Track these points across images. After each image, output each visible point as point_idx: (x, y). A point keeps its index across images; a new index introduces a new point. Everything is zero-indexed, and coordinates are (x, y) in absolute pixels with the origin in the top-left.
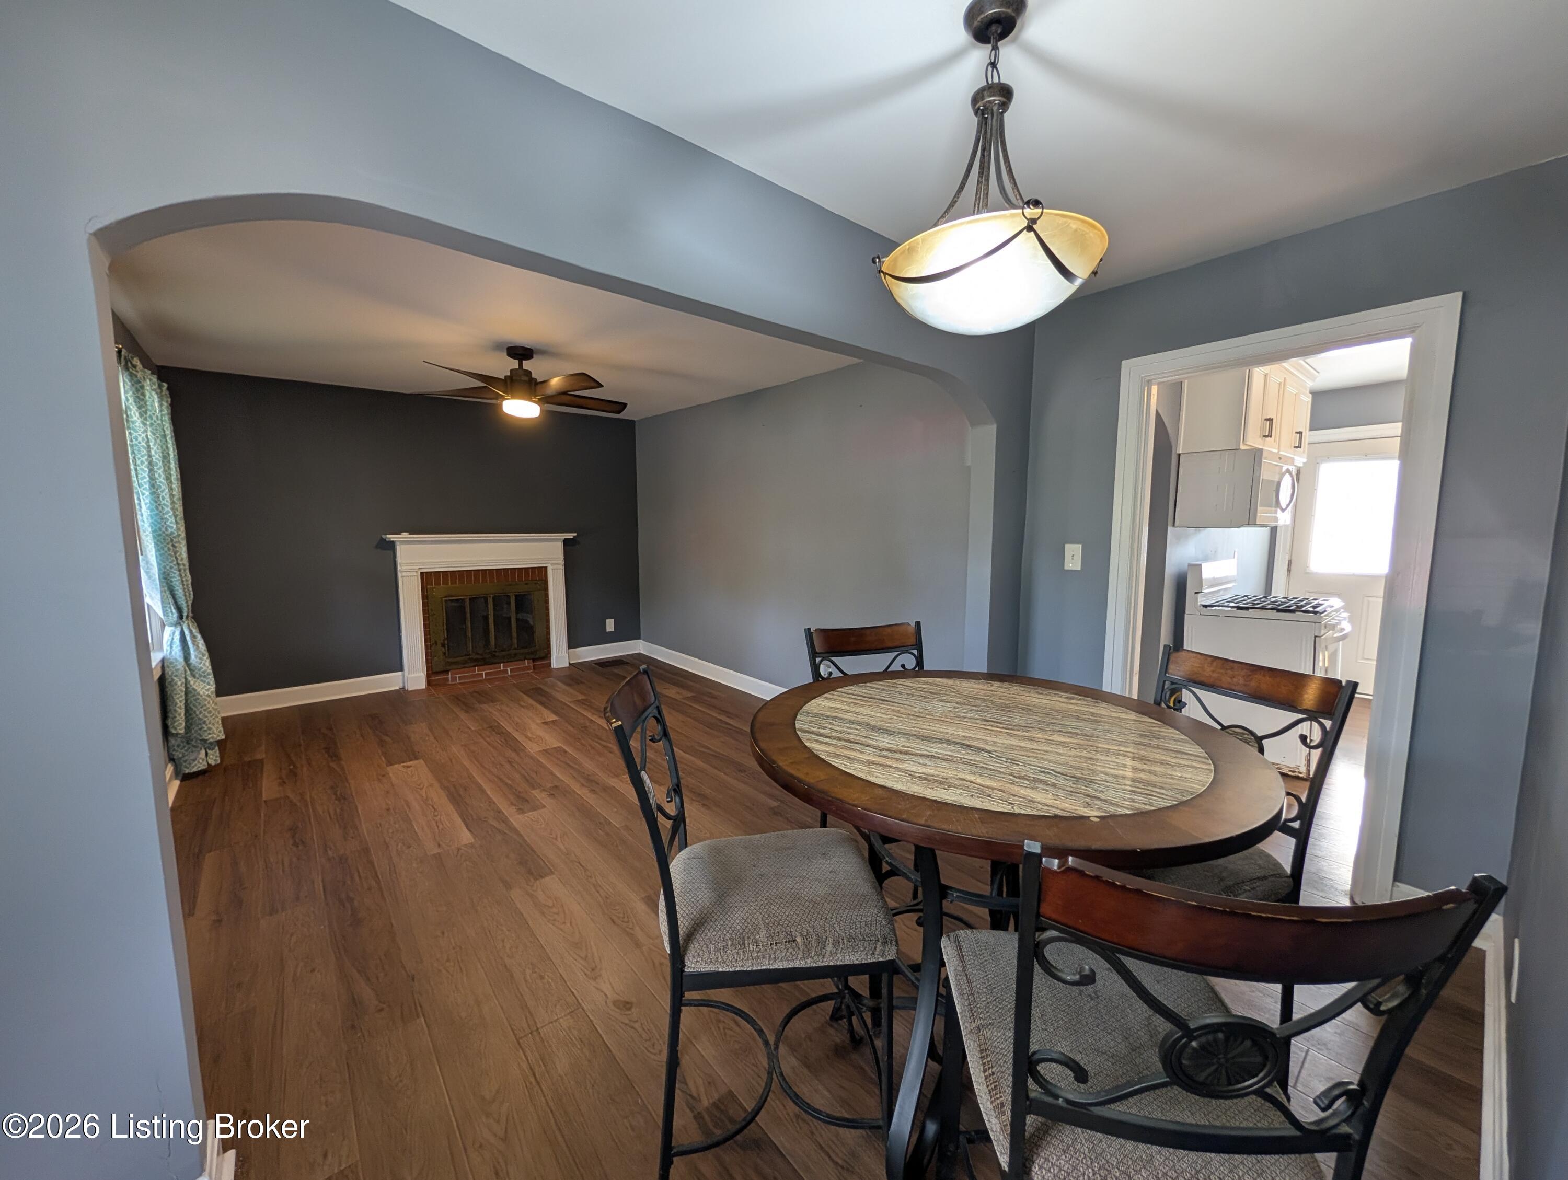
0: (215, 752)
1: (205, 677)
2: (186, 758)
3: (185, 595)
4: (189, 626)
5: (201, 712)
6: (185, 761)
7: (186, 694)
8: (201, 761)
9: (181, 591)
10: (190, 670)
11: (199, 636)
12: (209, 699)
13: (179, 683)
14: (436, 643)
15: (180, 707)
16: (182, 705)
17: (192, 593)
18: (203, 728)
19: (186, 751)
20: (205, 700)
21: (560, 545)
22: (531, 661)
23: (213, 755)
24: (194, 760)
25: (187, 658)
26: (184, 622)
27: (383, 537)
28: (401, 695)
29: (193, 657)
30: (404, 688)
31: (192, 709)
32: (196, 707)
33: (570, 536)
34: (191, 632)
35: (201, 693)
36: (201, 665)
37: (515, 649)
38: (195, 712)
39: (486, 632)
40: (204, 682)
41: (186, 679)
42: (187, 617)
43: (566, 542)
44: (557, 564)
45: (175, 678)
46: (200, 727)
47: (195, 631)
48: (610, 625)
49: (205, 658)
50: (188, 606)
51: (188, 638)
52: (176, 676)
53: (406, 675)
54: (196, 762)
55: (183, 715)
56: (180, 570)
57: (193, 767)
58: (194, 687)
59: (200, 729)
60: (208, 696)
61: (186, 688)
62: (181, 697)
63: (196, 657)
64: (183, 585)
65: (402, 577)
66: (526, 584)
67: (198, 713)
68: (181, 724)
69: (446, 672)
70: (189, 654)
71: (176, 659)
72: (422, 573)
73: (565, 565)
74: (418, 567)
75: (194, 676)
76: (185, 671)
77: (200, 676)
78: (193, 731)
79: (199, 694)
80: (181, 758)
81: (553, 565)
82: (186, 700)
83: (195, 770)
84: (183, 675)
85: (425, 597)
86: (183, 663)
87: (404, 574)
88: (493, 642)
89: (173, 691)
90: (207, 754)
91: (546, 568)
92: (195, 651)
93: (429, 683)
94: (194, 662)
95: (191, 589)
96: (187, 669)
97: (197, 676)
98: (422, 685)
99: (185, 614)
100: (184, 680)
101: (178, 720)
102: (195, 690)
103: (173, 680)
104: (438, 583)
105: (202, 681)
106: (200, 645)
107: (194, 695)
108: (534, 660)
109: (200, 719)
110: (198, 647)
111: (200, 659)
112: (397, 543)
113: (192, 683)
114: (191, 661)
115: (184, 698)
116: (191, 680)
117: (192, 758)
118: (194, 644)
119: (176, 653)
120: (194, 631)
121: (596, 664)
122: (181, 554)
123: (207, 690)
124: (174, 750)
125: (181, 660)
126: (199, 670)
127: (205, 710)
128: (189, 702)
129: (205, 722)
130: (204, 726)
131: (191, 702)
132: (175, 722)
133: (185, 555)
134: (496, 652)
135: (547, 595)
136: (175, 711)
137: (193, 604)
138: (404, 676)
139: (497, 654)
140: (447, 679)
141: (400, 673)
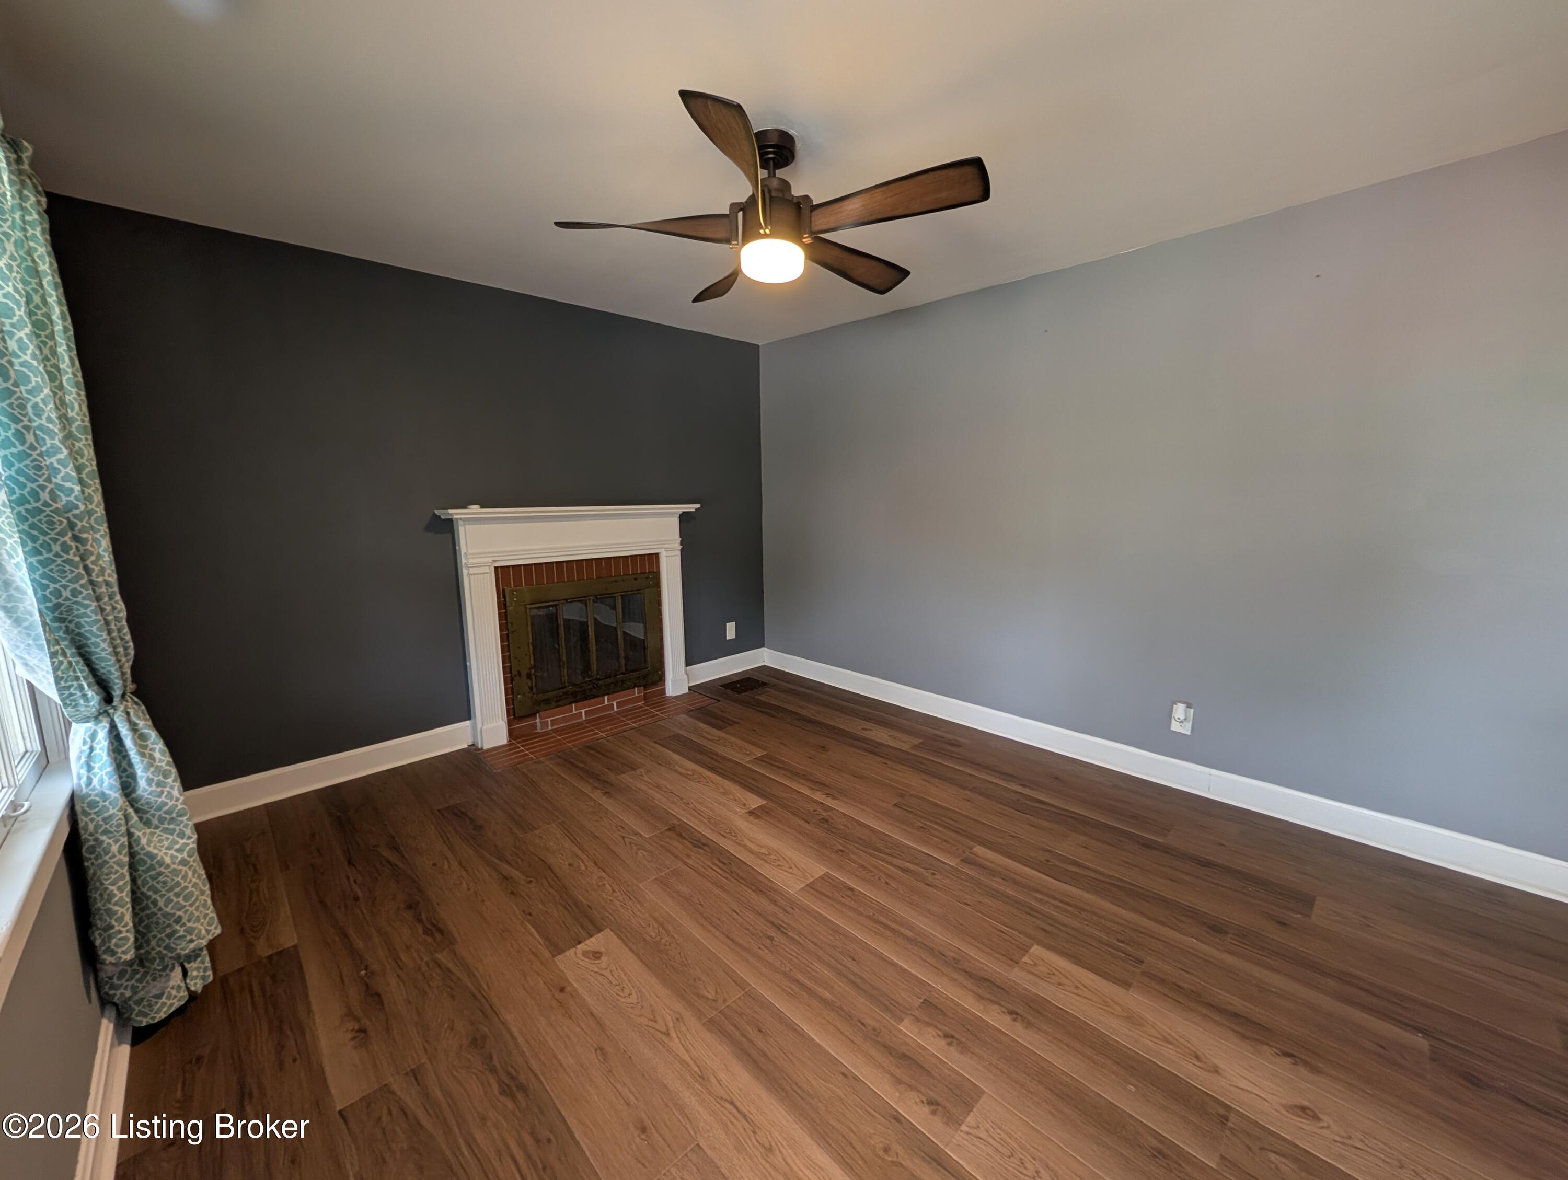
0: (203, 962)
1: (172, 820)
2: (142, 994)
3: (116, 654)
4: (128, 714)
5: (169, 901)
6: (139, 1002)
7: (132, 867)
8: (174, 992)
9: (104, 645)
10: (137, 811)
11: (153, 735)
12: (184, 869)
13: (115, 848)
14: (519, 674)
15: (120, 903)
16: (126, 896)
17: (131, 644)
18: (175, 932)
19: (140, 981)
20: (175, 872)
21: (676, 521)
22: (642, 688)
23: (198, 969)
24: (159, 996)
25: (127, 786)
26: (115, 708)
27: (437, 512)
28: (473, 755)
29: (142, 783)
30: (473, 745)
31: (148, 898)
32: (156, 891)
33: (692, 508)
34: (134, 728)
35: (168, 860)
36: (163, 798)
37: (623, 674)
38: (155, 903)
39: (585, 650)
40: (172, 832)
41: (130, 834)
42: (123, 696)
43: (684, 518)
44: (672, 549)
45: (104, 838)
46: (168, 931)
47: (144, 724)
48: (731, 630)
49: (170, 780)
50: (123, 674)
51: (128, 742)
52: (106, 832)
53: (479, 726)
54: (164, 999)
55: (128, 918)
56: (98, 599)
57: (158, 1012)
58: (151, 849)
59: (169, 936)
60: (183, 862)
61: (132, 855)
62: (122, 877)
63: (150, 781)
64: (109, 632)
65: (469, 574)
66: (636, 579)
67: (161, 903)
68: (126, 939)
69: (533, 715)
70: (133, 776)
71: (104, 796)
72: (496, 568)
73: (682, 551)
74: (491, 559)
75: (147, 823)
76: (127, 817)
77: (162, 820)
78: (153, 943)
79: (161, 863)
80: (130, 998)
81: (667, 550)
82: (134, 880)
83: (162, 1015)
84: (123, 829)
85: (502, 605)
86: (121, 801)
87: (472, 571)
88: (594, 666)
89: (101, 866)
90: (185, 973)
91: (657, 555)
92: (146, 769)
93: (511, 733)
94: (146, 795)
95: (128, 637)
96: (130, 810)
97: (155, 821)
98: (501, 738)
99: (117, 693)
100: (124, 840)
101: (120, 932)
102: (152, 856)
103: (99, 842)
104: (518, 583)
105: (166, 830)
106: (157, 755)
107: (152, 867)
108: (645, 687)
109: (166, 915)
110: (152, 757)
111: (159, 784)
112: (460, 522)
113: (144, 841)
114: (140, 792)
115: (128, 878)
116: (142, 835)
117: (155, 992)
118: (143, 755)
119: (101, 781)
120: (141, 724)
121: (721, 686)
122: (99, 557)
123: (179, 851)
124: (113, 987)
125: (115, 794)
126: (159, 809)
127: (177, 895)
128: (139, 882)
129: (178, 920)
130: (178, 927)
131: (145, 883)
132: (110, 937)
133: (107, 558)
134: (599, 680)
135: (659, 594)
136: (110, 913)
137: (133, 668)
138: (474, 728)
139: (601, 682)
140: (534, 726)
141: (467, 723)
